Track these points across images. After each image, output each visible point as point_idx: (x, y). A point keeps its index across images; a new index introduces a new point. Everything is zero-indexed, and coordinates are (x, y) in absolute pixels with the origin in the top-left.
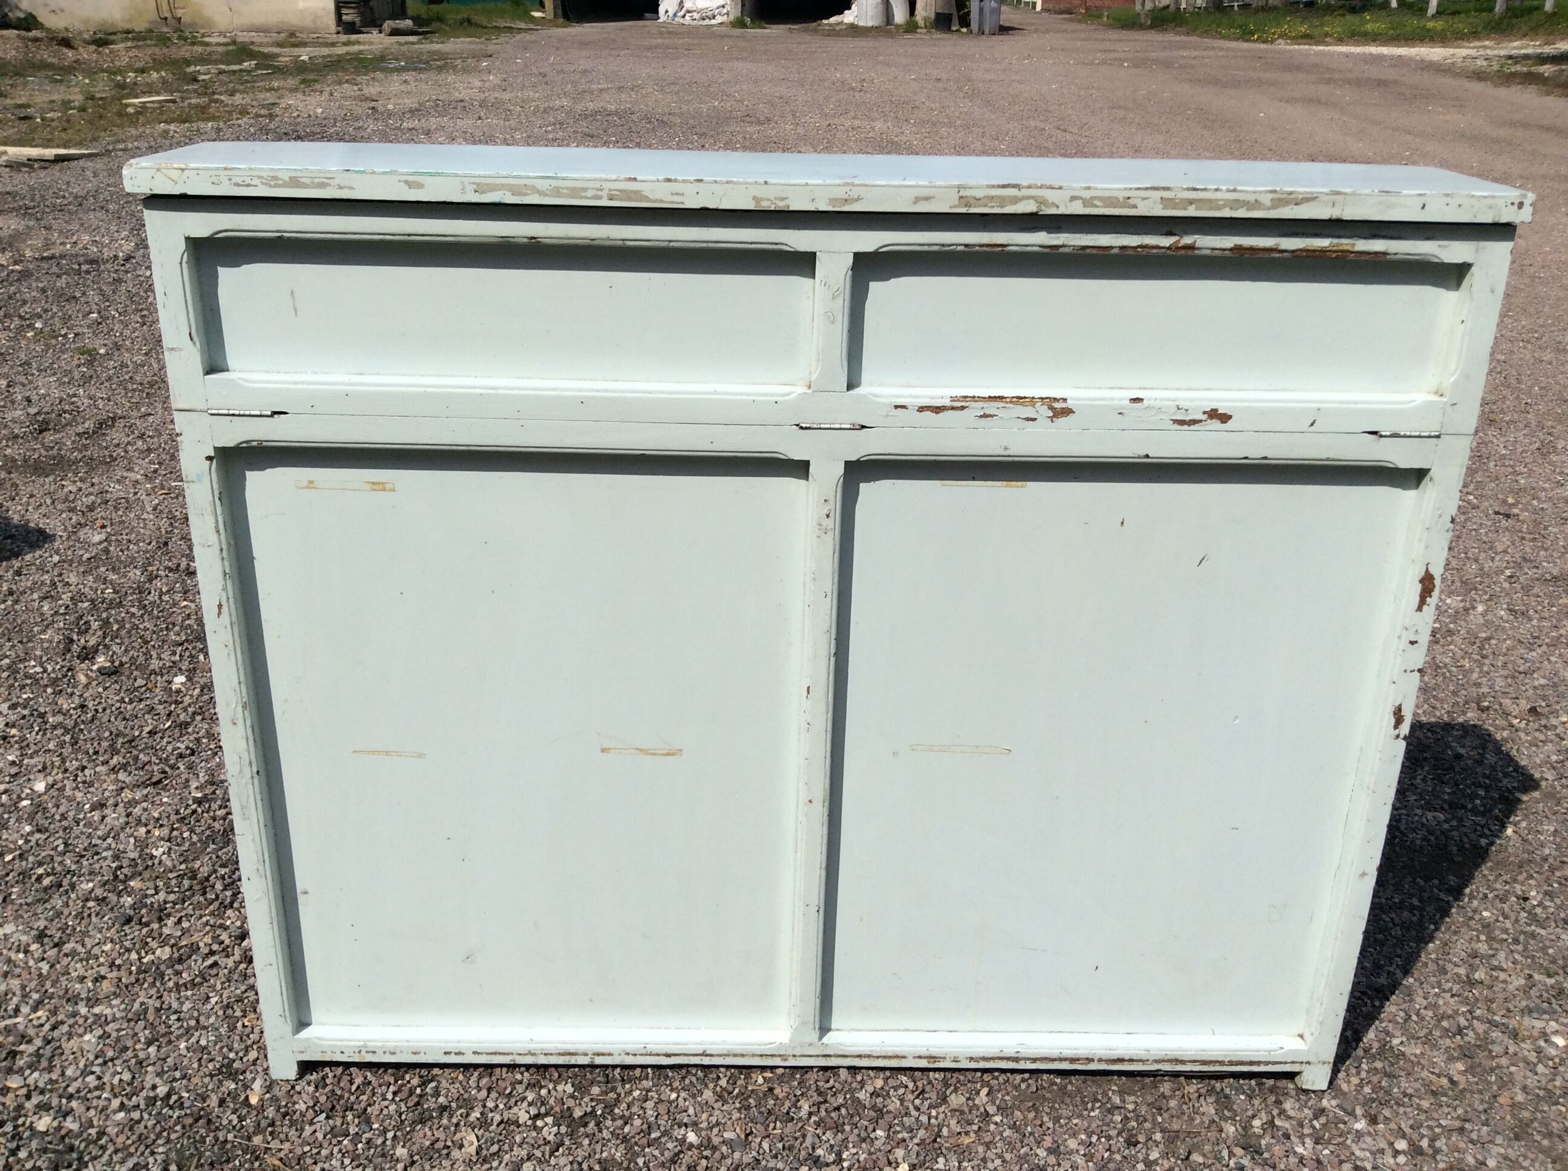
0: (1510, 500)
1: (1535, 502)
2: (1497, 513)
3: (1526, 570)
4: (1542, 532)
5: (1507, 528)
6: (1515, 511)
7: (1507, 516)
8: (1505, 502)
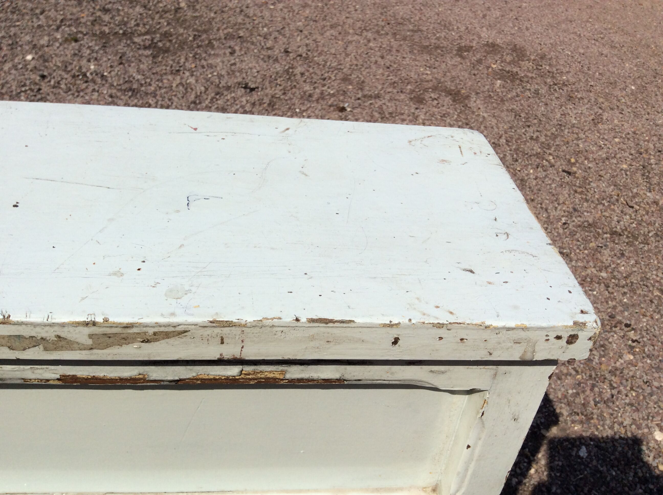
0: (573, 160)
1: (586, 162)
2: (564, 171)
3: (574, 219)
4: (588, 187)
5: (568, 183)
6: (574, 169)
7: (569, 173)
8: (569, 161)
